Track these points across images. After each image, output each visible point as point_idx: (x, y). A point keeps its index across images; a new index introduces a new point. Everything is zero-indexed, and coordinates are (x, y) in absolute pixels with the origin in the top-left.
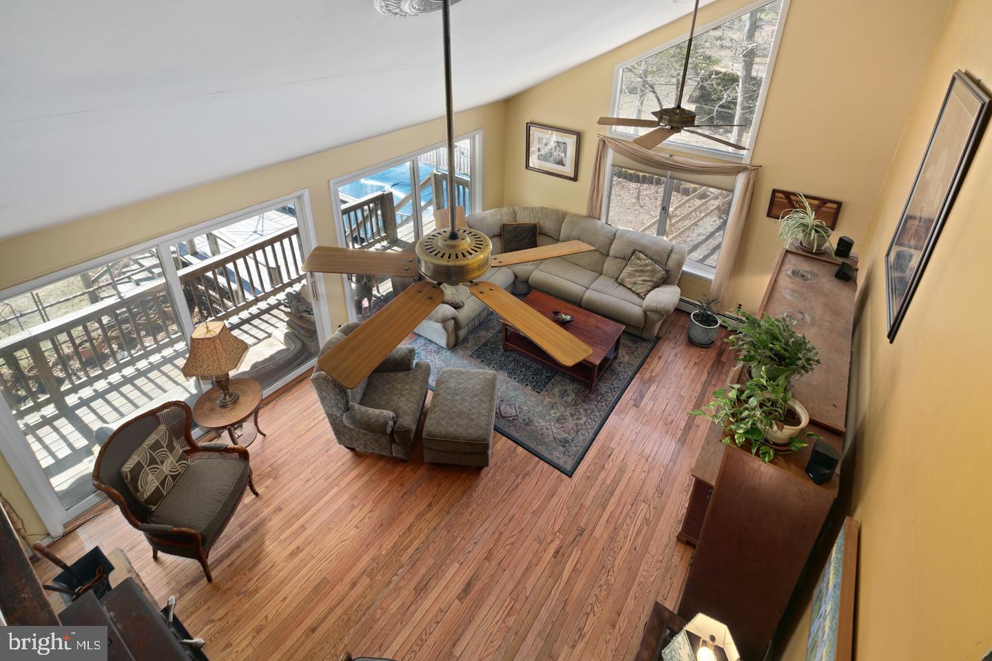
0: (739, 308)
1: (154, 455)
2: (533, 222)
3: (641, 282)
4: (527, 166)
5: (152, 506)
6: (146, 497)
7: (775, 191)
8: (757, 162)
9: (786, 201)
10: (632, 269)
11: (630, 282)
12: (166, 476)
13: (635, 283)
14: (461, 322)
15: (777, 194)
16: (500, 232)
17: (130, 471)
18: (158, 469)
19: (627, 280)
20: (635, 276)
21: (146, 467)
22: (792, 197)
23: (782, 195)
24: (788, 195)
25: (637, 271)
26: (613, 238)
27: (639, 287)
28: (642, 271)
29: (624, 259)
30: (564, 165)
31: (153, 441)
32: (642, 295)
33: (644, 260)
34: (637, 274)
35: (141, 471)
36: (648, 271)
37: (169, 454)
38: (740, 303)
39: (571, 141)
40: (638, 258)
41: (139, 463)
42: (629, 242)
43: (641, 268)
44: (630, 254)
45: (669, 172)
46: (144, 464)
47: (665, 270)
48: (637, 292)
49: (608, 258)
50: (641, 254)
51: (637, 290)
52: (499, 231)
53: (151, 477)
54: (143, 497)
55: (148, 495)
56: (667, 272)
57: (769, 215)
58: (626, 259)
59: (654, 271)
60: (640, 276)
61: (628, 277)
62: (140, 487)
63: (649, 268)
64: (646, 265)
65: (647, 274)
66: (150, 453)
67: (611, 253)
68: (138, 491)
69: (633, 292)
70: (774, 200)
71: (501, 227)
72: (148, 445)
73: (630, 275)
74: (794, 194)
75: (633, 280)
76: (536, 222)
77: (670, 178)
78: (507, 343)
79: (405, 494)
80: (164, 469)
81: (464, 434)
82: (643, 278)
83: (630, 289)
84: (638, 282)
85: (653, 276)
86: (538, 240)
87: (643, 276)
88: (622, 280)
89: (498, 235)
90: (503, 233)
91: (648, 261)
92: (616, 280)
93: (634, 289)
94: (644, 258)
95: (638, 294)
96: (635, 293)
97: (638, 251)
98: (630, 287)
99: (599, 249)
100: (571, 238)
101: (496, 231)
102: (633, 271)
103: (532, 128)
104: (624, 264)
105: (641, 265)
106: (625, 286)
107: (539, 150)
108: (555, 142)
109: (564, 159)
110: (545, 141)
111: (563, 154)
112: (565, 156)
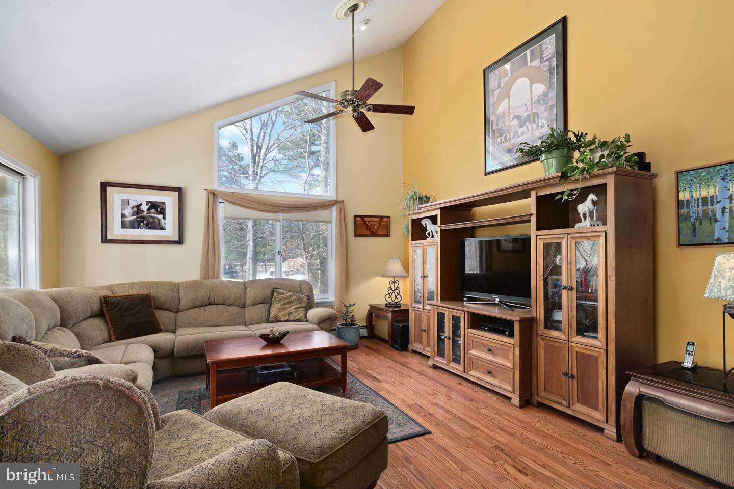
2: (143, 292)
3: (295, 310)
4: (105, 240)
7: (356, 216)
8: (340, 199)
9: (362, 222)
10: (279, 304)
11: (285, 315)
13: (290, 313)
15: (357, 219)
16: (102, 309)
19: (280, 314)
20: (287, 308)
23: (360, 219)
24: (362, 217)
25: (285, 304)
26: (244, 288)
27: (296, 314)
28: (290, 302)
29: (265, 302)
32: (302, 319)
33: (287, 293)
34: (287, 306)
36: (294, 300)
39: (169, 199)
40: (281, 294)
42: (263, 284)
44: (269, 294)
45: (281, 215)
48: (297, 318)
49: (246, 309)
50: (280, 290)
51: (295, 317)
52: (98, 307)
56: (307, 296)
57: (356, 235)
58: (267, 301)
59: (299, 299)
60: (290, 307)
61: (280, 312)
63: (294, 298)
64: (291, 296)
65: (295, 303)
67: (248, 301)
69: (292, 321)
70: (356, 224)
73: (281, 309)
74: (366, 216)
75: (287, 311)
82: (294, 307)
83: (287, 321)
84: (292, 311)
85: (301, 303)
86: (156, 314)
87: (293, 306)
88: (276, 317)
89: (99, 314)
90: (105, 309)
91: (289, 294)
92: (267, 321)
93: (291, 318)
94: (285, 293)
95: (298, 321)
96: (295, 321)
97: (276, 288)
98: (286, 319)
99: (234, 302)
100: (198, 303)
101: (96, 306)
102: (283, 304)
103: (109, 190)
104: (268, 305)
105: (286, 299)
106: (280, 321)
107: (123, 216)
108: (148, 203)
109: (162, 221)
110: (133, 204)
111: (160, 216)
112: (164, 218)
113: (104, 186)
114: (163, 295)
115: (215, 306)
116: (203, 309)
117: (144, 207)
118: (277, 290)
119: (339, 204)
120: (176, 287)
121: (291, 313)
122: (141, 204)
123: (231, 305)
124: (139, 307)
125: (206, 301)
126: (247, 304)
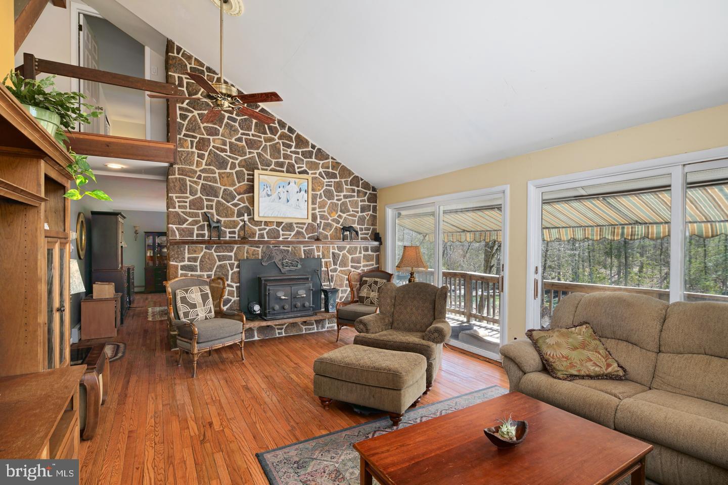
53: (365, 290)
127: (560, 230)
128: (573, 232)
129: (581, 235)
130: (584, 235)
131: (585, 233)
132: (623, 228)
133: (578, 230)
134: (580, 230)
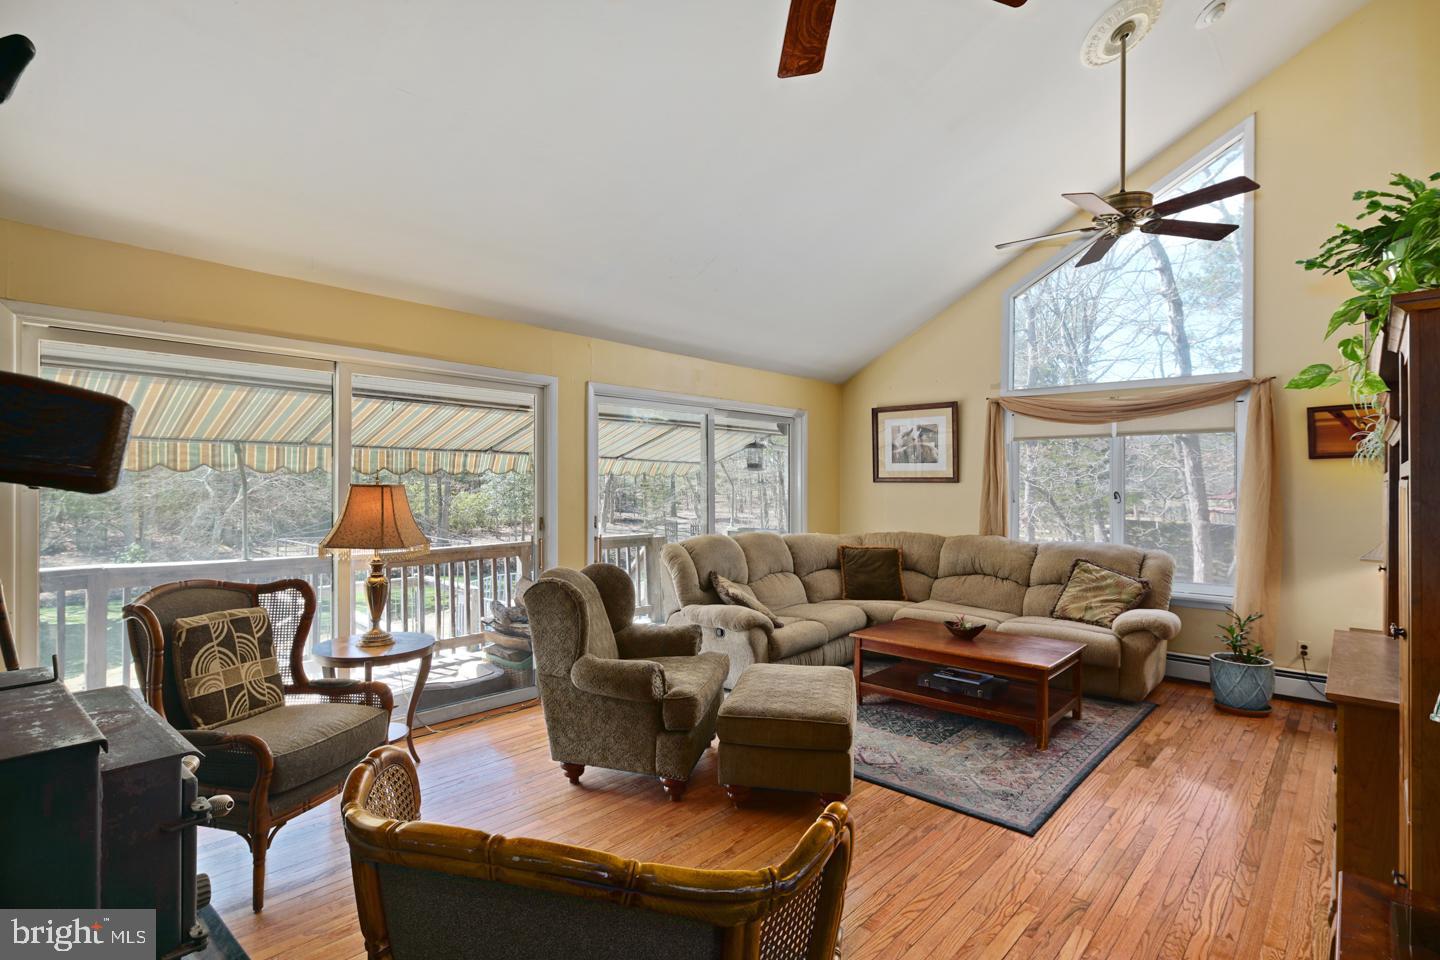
0: (1304, 654)
1: (235, 635)
2: (892, 546)
3: (1099, 604)
4: (876, 478)
5: (200, 720)
6: (196, 695)
7: (1312, 411)
8: (1264, 374)
9: (1338, 423)
10: (1078, 588)
11: (1079, 609)
12: (241, 687)
13: (1088, 608)
14: (780, 642)
15: (1318, 415)
16: (838, 560)
17: (188, 630)
18: (234, 664)
19: (1074, 607)
20: (1087, 598)
21: (215, 642)
22: (1346, 413)
23: (1327, 415)
24: (1337, 411)
25: (1086, 590)
26: (1033, 554)
27: (1097, 611)
28: (1098, 588)
29: (1058, 582)
30: (935, 461)
31: (242, 615)
32: (1106, 621)
34: (1089, 594)
35: (205, 644)
36: (1108, 586)
37: (258, 655)
38: (1304, 643)
39: (942, 420)
40: (1085, 571)
41: (206, 628)
42: (1062, 551)
43: (1094, 584)
44: (1069, 568)
45: (1114, 425)
46: (214, 636)
47: (1141, 582)
48: (1097, 619)
49: (1030, 589)
50: (1089, 565)
51: (1094, 616)
52: (835, 557)
53: (215, 666)
54: (192, 694)
55: (202, 693)
56: (1145, 584)
57: (1314, 454)
58: (1060, 581)
59: (1119, 585)
60: (1095, 597)
61: (1075, 603)
62: (193, 669)
63: (1109, 581)
64: (1104, 578)
65: (1107, 591)
66: (229, 627)
67: (1034, 577)
68: (189, 675)
69: (1088, 622)
70: (1315, 428)
71: (838, 550)
72: (231, 615)
73: (1075, 598)
74: (1349, 407)
75: (1084, 604)
76: (897, 546)
77: (1118, 434)
78: (863, 683)
79: (676, 836)
80: (243, 672)
81: (801, 711)
82: (1102, 598)
83: (1081, 620)
84: (1093, 605)
85: (1120, 593)
86: (902, 577)
87: (1101, 595)
88: (1064, 610)
89: (835, 566)
90: (842, 561)
91: (1104, 573)
92: (1052, 614)
93: (1088, 617)
94: (1096, 570)
95: (1097, 623)
96: (1092, 623)
97: (1082, 561)
98: (1078, 617)
99: (1010, 575)
100: (959, 569)
101: (832, 556)
102: (1080, 591)
103: (881, 416)
104: (1062, 587)
105: (1093, 581)
106: (1070, 619)
107: (894, 447)
108: (919, 427)
109: (935, 451)
110: (903, 430)
111: (932, 444)
112: (936, 446)
113: (875, 412)
114: (915, 552)
115: (982, 576)
116: (963, 578)
117: (916, 434)
118: (1081, 563)
119: (1256, 388)
120: (938, 543)
121: (1091, 608)
122: (912, 430)
123: (1007, 579)
124: (878, 564)
125: (969, 568)
126: (1032, 581)
127: (360, 452)
128: (388, 457)
129: (401, 463)
130: (407, 463)
131: (410, 461)
132: (466, 456)
133: (396, 455)
134: (401, 454)
